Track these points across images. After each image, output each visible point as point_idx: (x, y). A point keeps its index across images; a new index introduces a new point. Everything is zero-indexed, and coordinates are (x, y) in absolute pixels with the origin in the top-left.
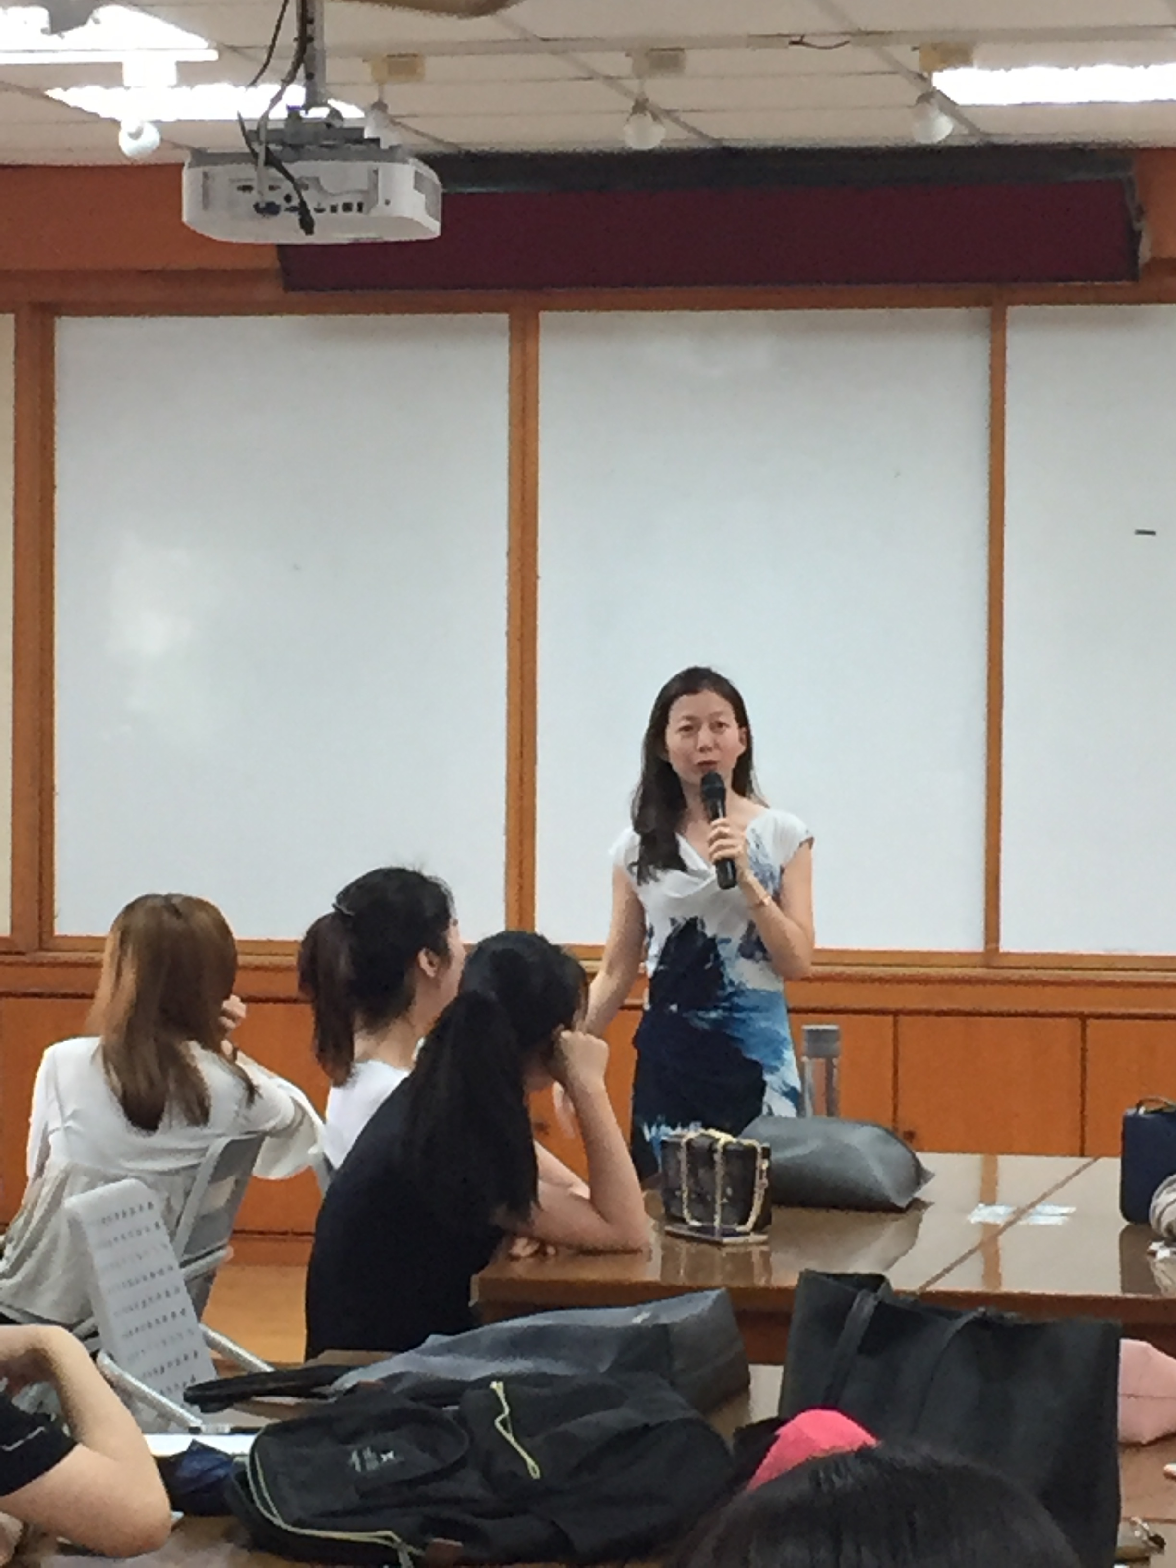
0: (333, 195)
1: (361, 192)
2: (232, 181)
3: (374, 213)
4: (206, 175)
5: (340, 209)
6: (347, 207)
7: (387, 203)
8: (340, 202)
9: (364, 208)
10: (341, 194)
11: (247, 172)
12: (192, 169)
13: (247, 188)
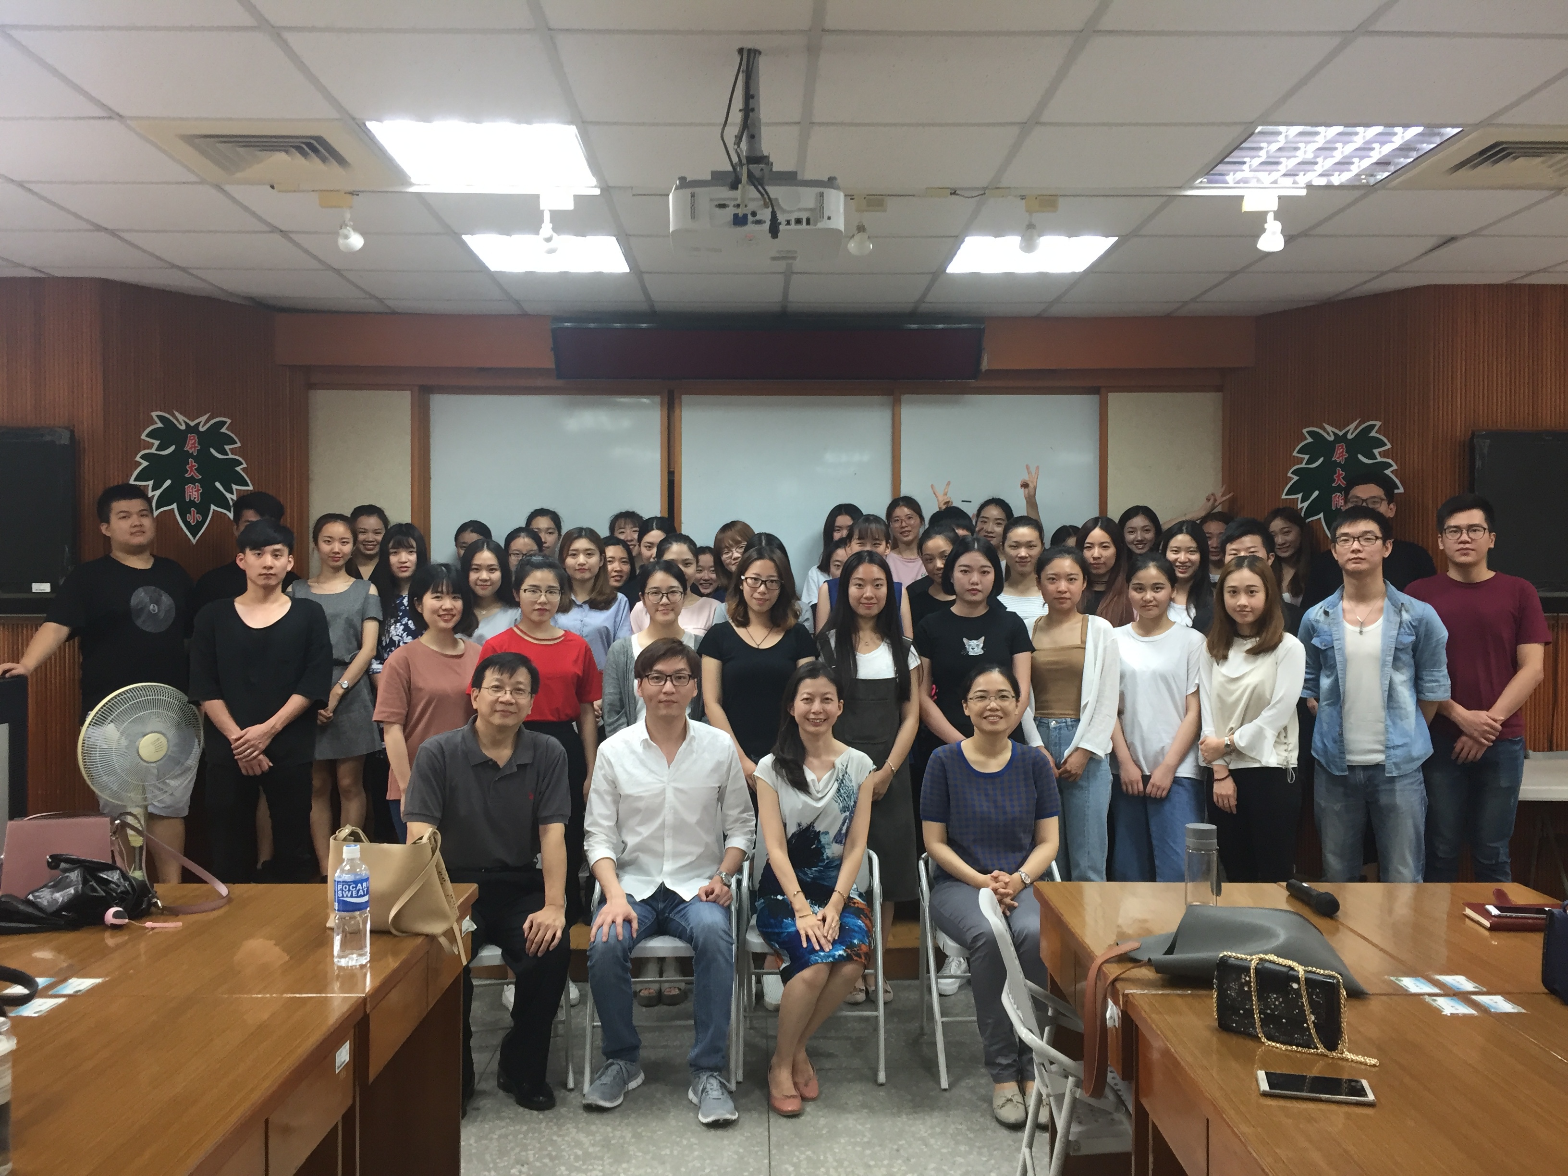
0: (789, 212)
1: (811, 210)
2: (711, 200)
3: (820, 225)
4: (693, 196)
5: (793, 222)
6: (798, 221)
7: (829, 218)
8: (793, 218)
9: (811, 222)
10: (794, 211)
11: (723, 193)
12: (680, 191)
13: (722, 206)
